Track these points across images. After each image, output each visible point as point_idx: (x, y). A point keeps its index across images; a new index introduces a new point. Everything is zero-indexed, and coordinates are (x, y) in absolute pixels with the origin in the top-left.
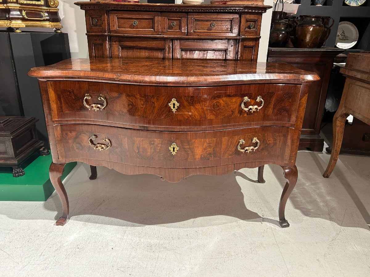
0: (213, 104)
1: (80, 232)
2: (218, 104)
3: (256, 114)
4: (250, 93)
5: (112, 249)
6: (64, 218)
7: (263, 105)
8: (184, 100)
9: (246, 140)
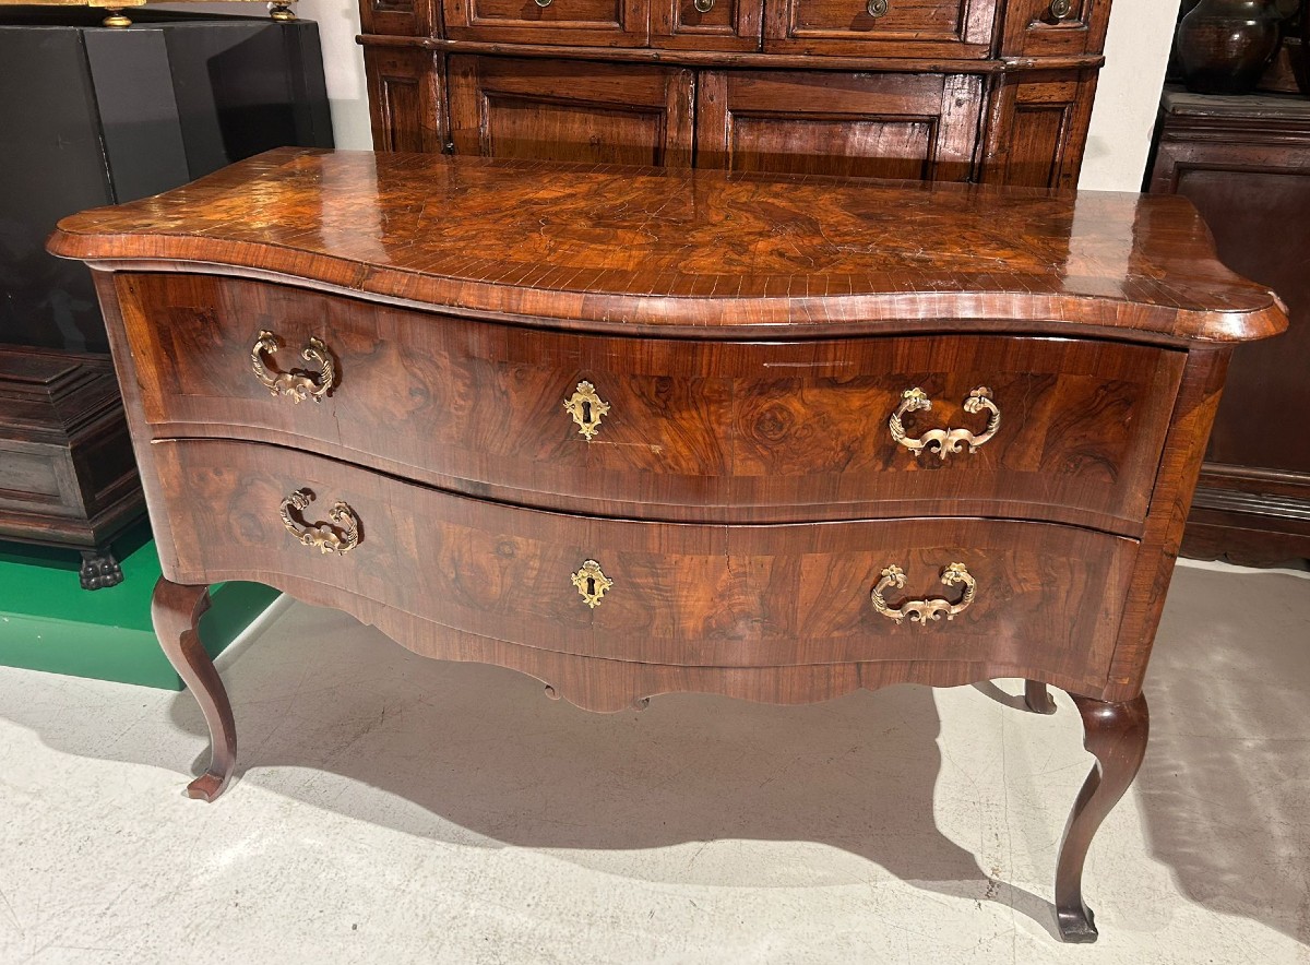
0: (756, 417)
1: (261, 836)
2: (779, 416)
3: (963, 466)
4: (936, 374)
5: (355, 927)
6: (216, 775)
7: (994, 427)
8: (630, 392)
9: (911, 569)
